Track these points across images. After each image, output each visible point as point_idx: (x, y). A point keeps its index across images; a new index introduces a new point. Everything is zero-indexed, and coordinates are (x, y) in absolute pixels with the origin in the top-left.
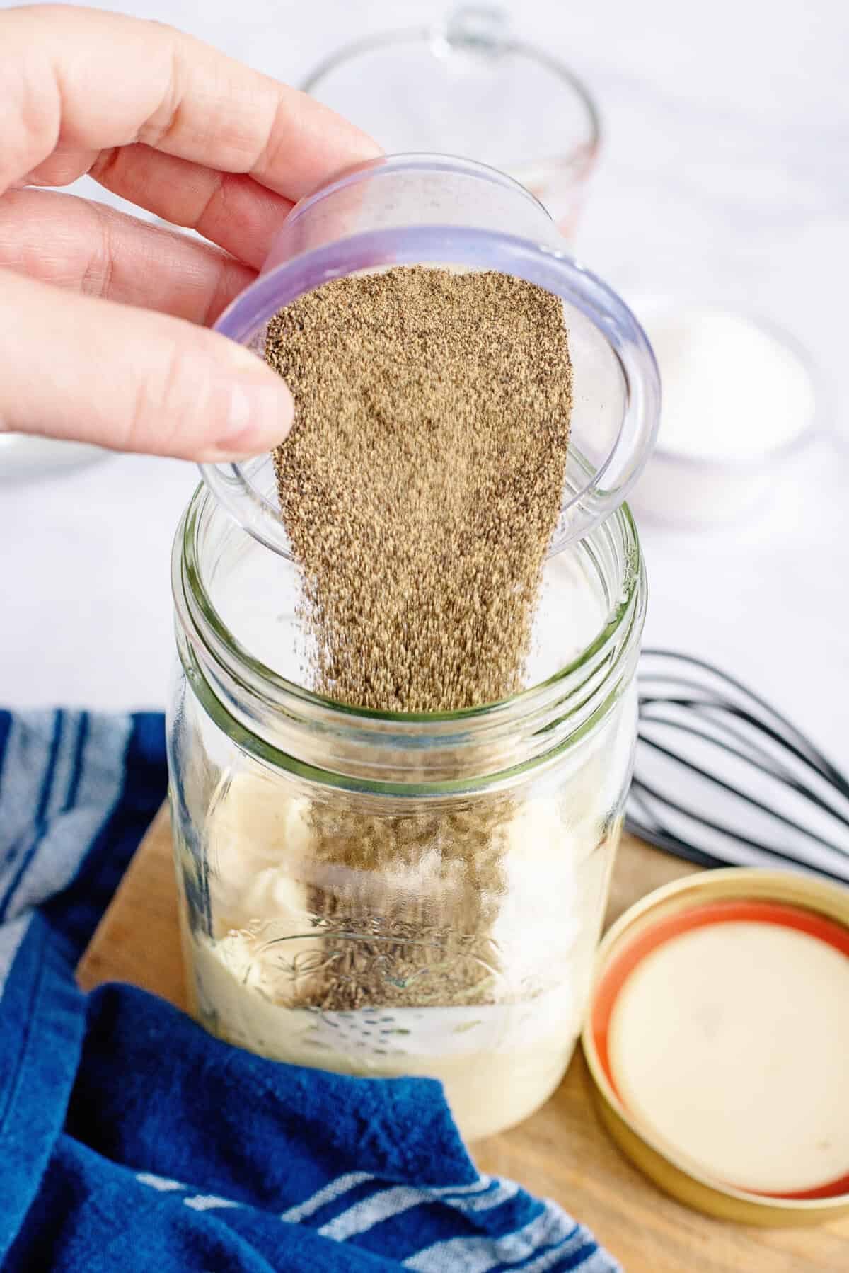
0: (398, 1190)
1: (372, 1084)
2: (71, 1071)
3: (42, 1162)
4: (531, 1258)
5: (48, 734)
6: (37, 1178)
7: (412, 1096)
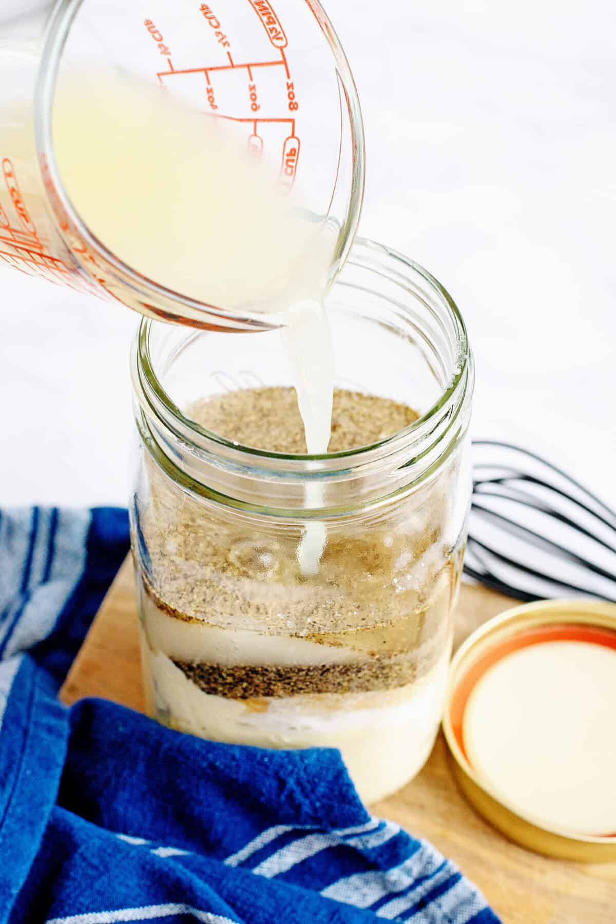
0: (310, 838)
1: (288, 754)
2: (61, 760)
3: (42, 827)
4: (412, 887)
5: (28, 527)
6: (38, 839)
7: (318, 760)
